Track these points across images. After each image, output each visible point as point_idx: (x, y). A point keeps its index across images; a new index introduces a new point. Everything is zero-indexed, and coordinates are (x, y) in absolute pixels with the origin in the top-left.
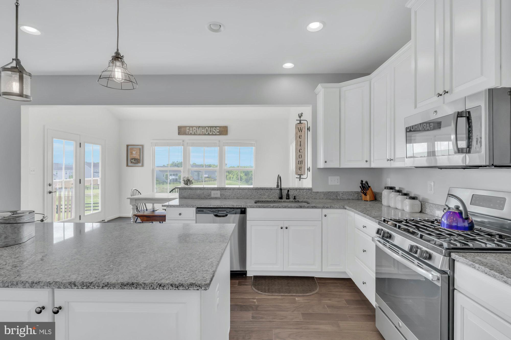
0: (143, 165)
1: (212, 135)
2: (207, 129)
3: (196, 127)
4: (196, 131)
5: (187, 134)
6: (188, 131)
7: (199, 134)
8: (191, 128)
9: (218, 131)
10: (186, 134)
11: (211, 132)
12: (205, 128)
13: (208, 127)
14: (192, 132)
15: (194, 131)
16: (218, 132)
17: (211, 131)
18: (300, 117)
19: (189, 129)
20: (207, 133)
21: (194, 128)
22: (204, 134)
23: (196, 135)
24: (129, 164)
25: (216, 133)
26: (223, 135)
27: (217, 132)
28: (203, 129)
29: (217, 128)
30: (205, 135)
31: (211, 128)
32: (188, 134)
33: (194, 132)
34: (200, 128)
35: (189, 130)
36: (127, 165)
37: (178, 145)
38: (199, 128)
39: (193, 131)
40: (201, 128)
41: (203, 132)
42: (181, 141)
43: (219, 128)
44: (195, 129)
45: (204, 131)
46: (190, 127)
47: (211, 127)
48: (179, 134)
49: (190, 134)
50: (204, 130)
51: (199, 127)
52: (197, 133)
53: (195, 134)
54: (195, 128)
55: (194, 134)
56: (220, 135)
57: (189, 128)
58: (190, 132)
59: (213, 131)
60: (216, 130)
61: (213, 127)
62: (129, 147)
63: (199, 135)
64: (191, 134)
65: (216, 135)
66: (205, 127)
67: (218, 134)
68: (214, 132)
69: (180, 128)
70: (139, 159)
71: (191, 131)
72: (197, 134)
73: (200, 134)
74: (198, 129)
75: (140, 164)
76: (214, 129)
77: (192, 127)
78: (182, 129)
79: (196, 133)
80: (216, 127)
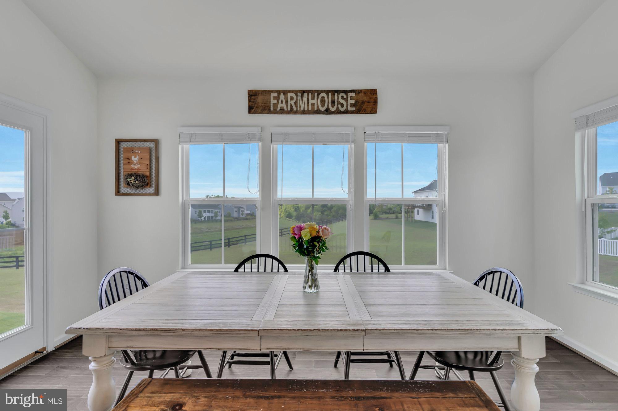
0: (157, 193)
1: (338, 112)
2: (323, 97)
3: (296, 92)
4: (296, 103)
5: (272, 109)
6: (273, 102)
7: (302, 109)
8: (282, 95)
9: (353, 101)
10: (270, 112)
11: (333, 106)
12: (318, 95)
13: (327, 92)
14: (284, 105)
15: (290, 102)
16: (352, 105)
17: (333, 102)
19: (277, 99)
20: (323, 109)
21: (289, 95)
22: (316, 109)
23: (296, 113)
24: (124, 189)
25: (347, 106)
26: (365, 112)
27: (349, 106)
28: (313, 98)
29: (350, 94)
30: (318, 112)
31: (333, 95)
32: (275, 112)
33: (291, 104)
34: (305, 95)
35: (278, 101)
36: (118, 192)
37: (249, 138)
38: (302, 96)
39: (287, 102)
40: (308, 95)
41: (313, 105)
42: (256, 130)
43: (354, 95)
44: (292, 99)
46: (279, 92)
47: (334, 92)
48: (252, 110)
49: (278, 109)
50: (315, 101)
51: (304, 92)
52: (297, 106)
53: (292, 112)
54: (293, 95)
55: (289, 109)
56: (358, 112)
57: (276, 95)
58: (280, 105)
59: (338, 103)
60: (346, 100)
61: (338, 92)
62: (123, 145)
63: (304, 112)
64: (282, 112)
65: (346, 112)
66: (319, 92)
67: (353, 109)
68: (342, 105)
69: (252, 95)
70: (147, 177)
71: (282, 102)
72: (299, 109)
73: (306, 109)
74: (299, 98)
75: (152, 190)
76: (342, 97)
77: (285, 92)
78: (260, 99)
79: (295, 109)
80: (346, 92)
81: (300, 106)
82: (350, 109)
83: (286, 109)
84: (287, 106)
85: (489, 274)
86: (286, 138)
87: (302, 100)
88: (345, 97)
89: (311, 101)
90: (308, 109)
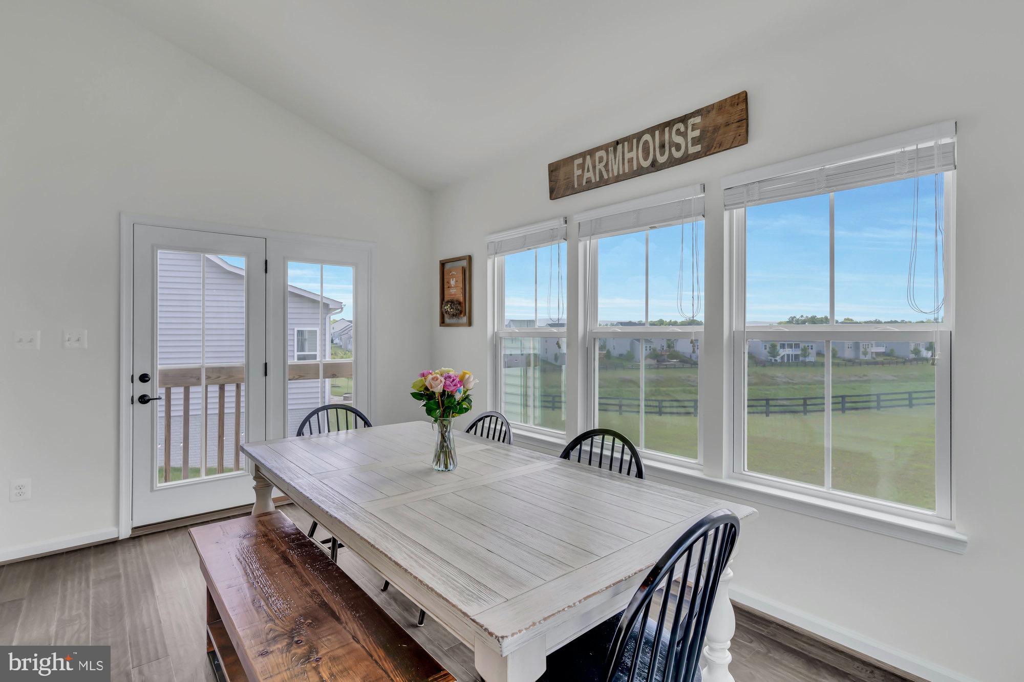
0: (470, 324)
1: (673, 162)
2: (646, 143)
3: (605, 147)
4: (606, 166)
5: (576, 186)
6: (578, 172)
7: (616, 174)
8: (587, 158)
9: (697, 133)
10: (575, 192)
11: (662, 154)
12: (638, 141)
13: (651, 131)
14: (591, 175)
15: (598, 167)
16: (696, 141)
17: (662, 146)
19: (582, 166)
20: (646, 164)
21: (598, 155)
22: (635, 168)
23: (608, 182)
24: (447, 320)
25: (687, 146)
26: (721, 147)
27: (690, 144)
28: (631, 150)
29: (691, 121)
30: (640, 172)
31: (662, 133)
32: (581, 189)
33: (600, 170)
34: (620, 147)
35: (583, 171)
36: (443, 323)
37: (550, 237)
38: (615, 151)
39: (594, 167)
40: (623, 146)
41: (631, 161)
42: (558, 223)
43: (698, 120)
44: (601, 160)
45: (635, 155)
46: (583, 155)
47: (664, 126)
48: (553, 194)
49: (584, 184)
50: (633, 154)
51: (617, 143)
52: (607, 171)
53: (603, 182)
54: (602, 154)
55: (598, 179)
56: (707, 152)
57: (580, 161)
58: (587, 175)
59: (672, 145)
60: (684, 135)
61: (669, 124)
63: (618, 179)
64: (589, 186)
65: (687, 158)
66: (639, 136)
67: (698, 148)
68: (678, 146)
69: (554, 169)
70: (460, 303)
71: (588, 171)
72: (611, 175)
73: (621, 172)
74: (611, 156)
75: (464, 320)
76: (678, 132)
77: (591, 152)
78: (562, 174)
79: (606, 177)
80: (684, 119)
81: (612, 170)
82: (693, 150)
83: (593, 181)
84: (595, 174)
86: (597, 228)
87: (615, 158)
88: (682, 129)
89: (628, 156)
90: (624, 170)
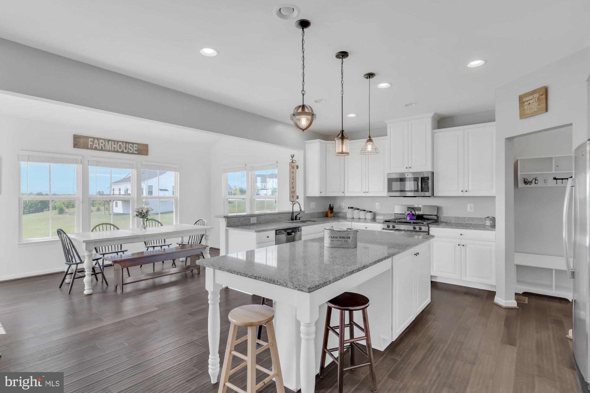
1: (128, 153)
2: (120, 145)
3: (105, 140)
4: (104, 145)
5: (89, 147)
6: (90, 143)
7: (108, 149)
8: (96, 141)
9: (136, 149)
10: (88, 148)
11: (126, 150)
12: (117, 143)
13: (123, 142)
14: (97, 146)
15: (101, 145)
17: (126, 148)
18: (292, 157)
19: (93, 142)
20: (120, 150)
21: (101, 141)
22: (116, 150)
23: (105, 150)
25: (133, 150)
26: (142, 154)
28: (115, 144)
29: (135, 145)
30: (117, 152)
31: (126, 144)
32: (91, 149)
33: (101, 146)
34: (110, 142)
35: (93, 143)
37: (75, 162)
38: (108, 142)
39: (99, 144)
40: (112, 142)
41: (114, 148)
42: (79, 158)
43: (137, 145)
44: (102, 143)
45: (117, 147)
46: (94, 138)
47: (126, 143)
48: (75, 146)
49: (94, 148)
50: (116, 146)
51: (109, 140)
52: (105, 148)
53: (102, 150)
54: (103, 141)
55: (100, 148)
56: (139, 154)
57: (92, 140)
58: (95, 146)
59: (129, 148)
60: (133, 148)
61: (129, 143)
63: (109, 151)
64: (96, 149)
65: (133, 153)
66: (118, 142)
67: (136, 152)
68: (131, 150)
69: (76, 137)
71: (96, 144)
72: (106, 149)
73: (110, 149)
74: (107, 143)
76: (131, 146)
77: (98, 139)
78: (81, 140)
79: (104, 149)
80: (133, 144)
81: (107, 148)
82: (134, 152)
83: (98, 148)
84: (99, 146)
85: (198, 221)
86: (98, 164)
87: (108, 144)
88: (132, 146)
89: (113, 146)
90: (112, 149)
